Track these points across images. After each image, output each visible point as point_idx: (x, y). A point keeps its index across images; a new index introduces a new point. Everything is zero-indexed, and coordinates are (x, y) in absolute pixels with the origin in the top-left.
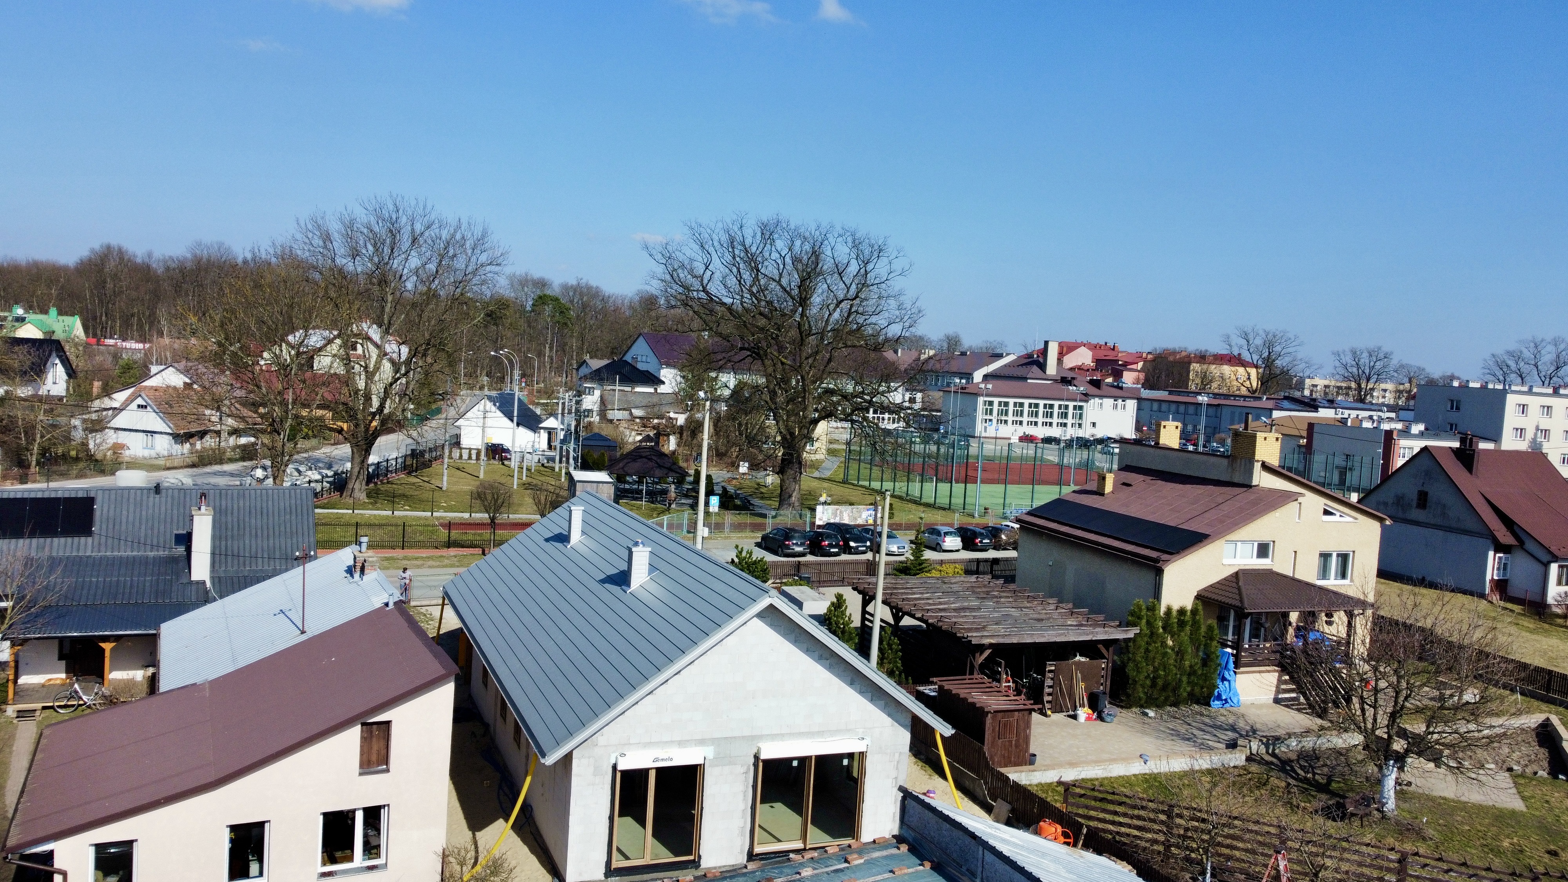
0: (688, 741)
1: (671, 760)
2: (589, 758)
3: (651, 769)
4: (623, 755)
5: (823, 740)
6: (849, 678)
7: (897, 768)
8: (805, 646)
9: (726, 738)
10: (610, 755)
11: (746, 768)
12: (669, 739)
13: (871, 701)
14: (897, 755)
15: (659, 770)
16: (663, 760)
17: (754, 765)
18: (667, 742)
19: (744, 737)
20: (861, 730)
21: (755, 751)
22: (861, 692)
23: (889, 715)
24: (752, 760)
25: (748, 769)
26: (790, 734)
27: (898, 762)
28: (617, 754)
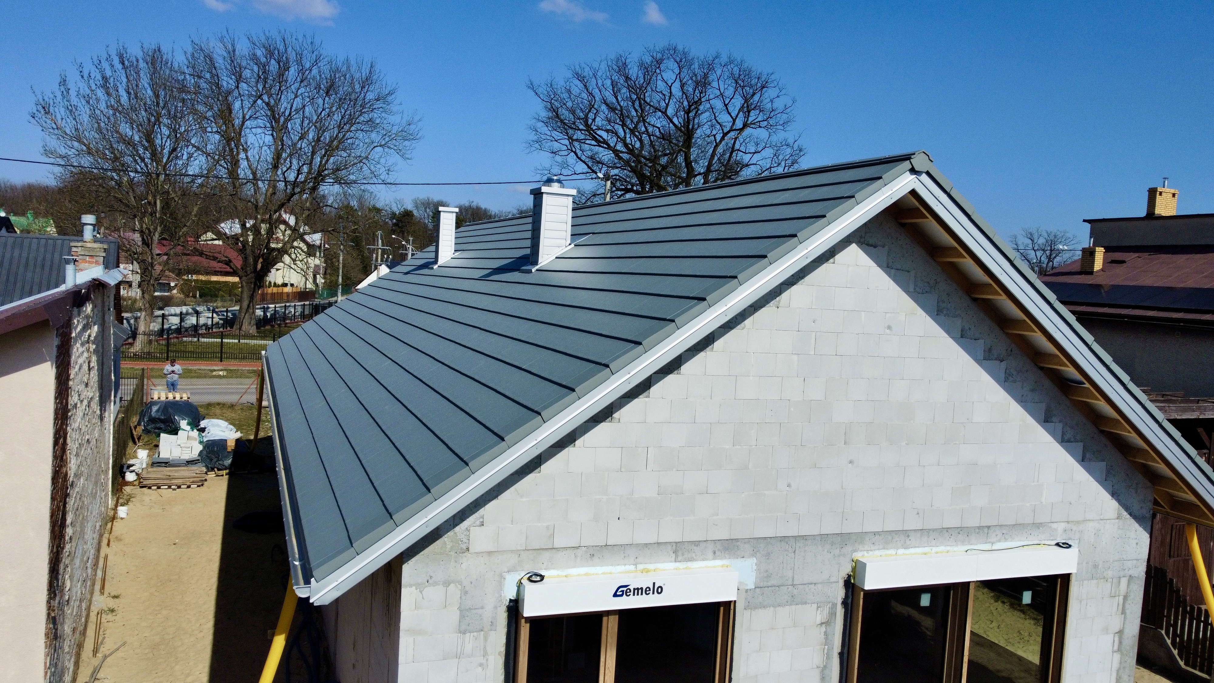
0: (697, 543)
1: (660, 590)
2: (447, 584)
3: (608, 613)
4: (536, 578)
5: (987, 547)
6: (1043, 406)
7: (1123, 612)
8: (958, 323)
9: (784, 539)
10: (502, 577)
11: (826, 610)
12: (653, 540)
13: (1083, 460)
14: (1124, 582)
15: (624, 615)
16: (638, 591)
17: (844, 603)
18: (646, 545)
19: (823, 538)
20: (1061, 527)
21: (847, 569)
22: (1064, 441)
23: (1114, 494)
24: (840, 593)
25: (833, 614)
26: (923, 532)
27: (1125, 598)
28: (521, 574)
